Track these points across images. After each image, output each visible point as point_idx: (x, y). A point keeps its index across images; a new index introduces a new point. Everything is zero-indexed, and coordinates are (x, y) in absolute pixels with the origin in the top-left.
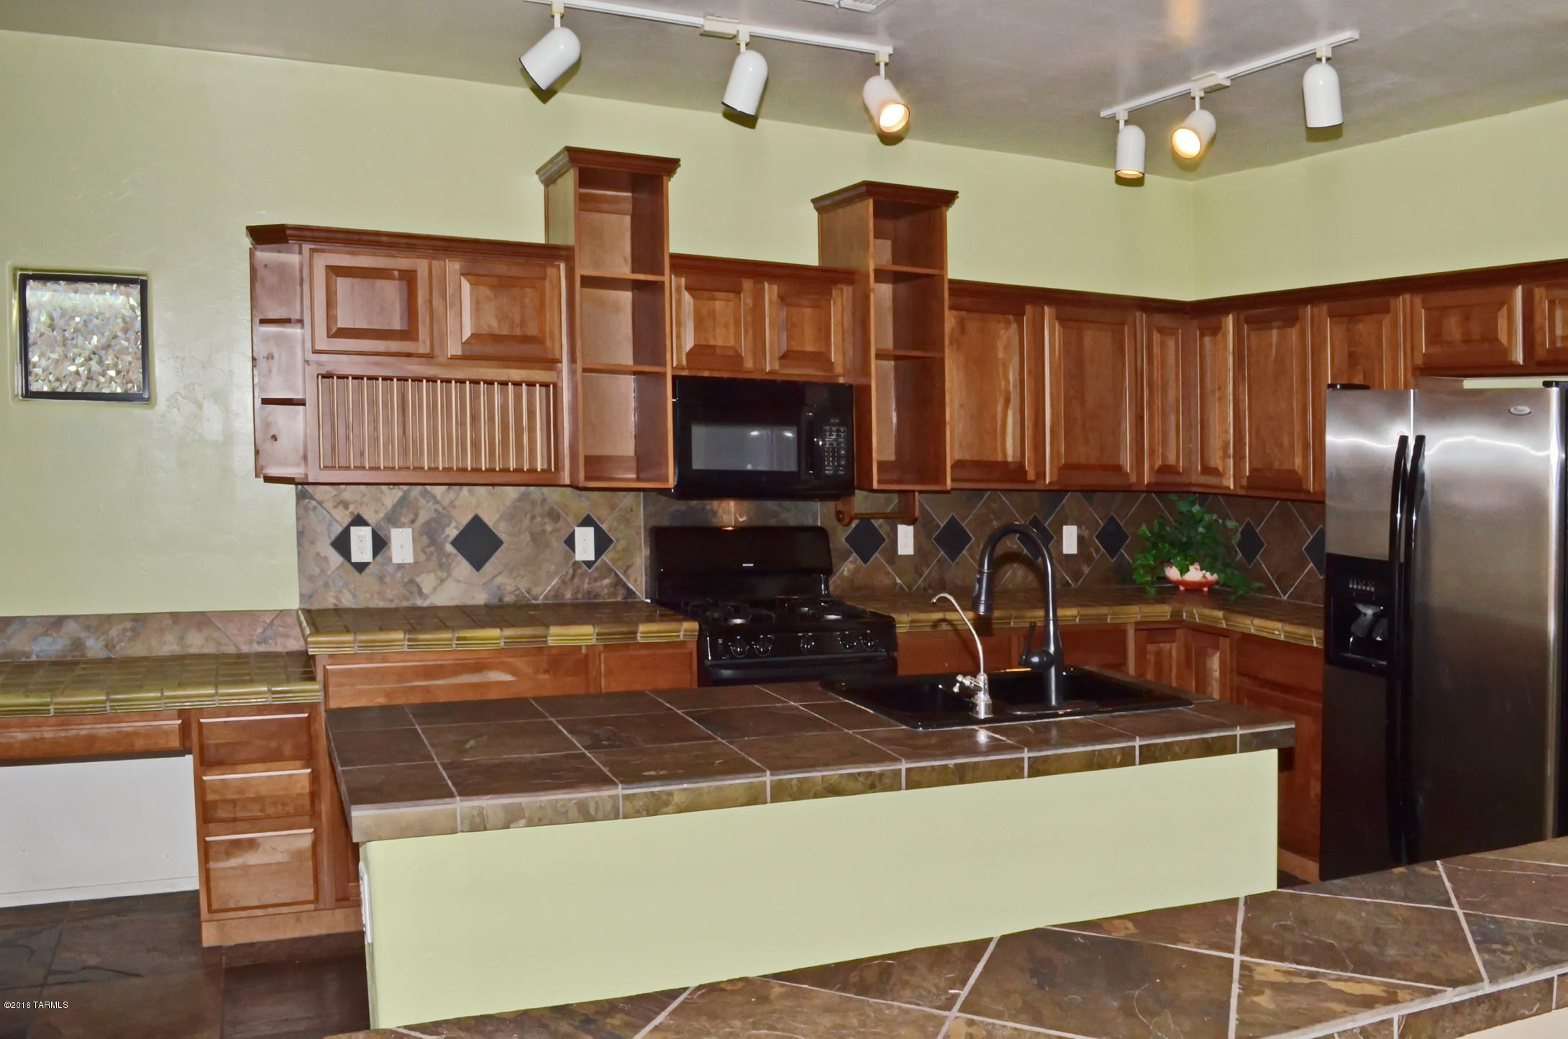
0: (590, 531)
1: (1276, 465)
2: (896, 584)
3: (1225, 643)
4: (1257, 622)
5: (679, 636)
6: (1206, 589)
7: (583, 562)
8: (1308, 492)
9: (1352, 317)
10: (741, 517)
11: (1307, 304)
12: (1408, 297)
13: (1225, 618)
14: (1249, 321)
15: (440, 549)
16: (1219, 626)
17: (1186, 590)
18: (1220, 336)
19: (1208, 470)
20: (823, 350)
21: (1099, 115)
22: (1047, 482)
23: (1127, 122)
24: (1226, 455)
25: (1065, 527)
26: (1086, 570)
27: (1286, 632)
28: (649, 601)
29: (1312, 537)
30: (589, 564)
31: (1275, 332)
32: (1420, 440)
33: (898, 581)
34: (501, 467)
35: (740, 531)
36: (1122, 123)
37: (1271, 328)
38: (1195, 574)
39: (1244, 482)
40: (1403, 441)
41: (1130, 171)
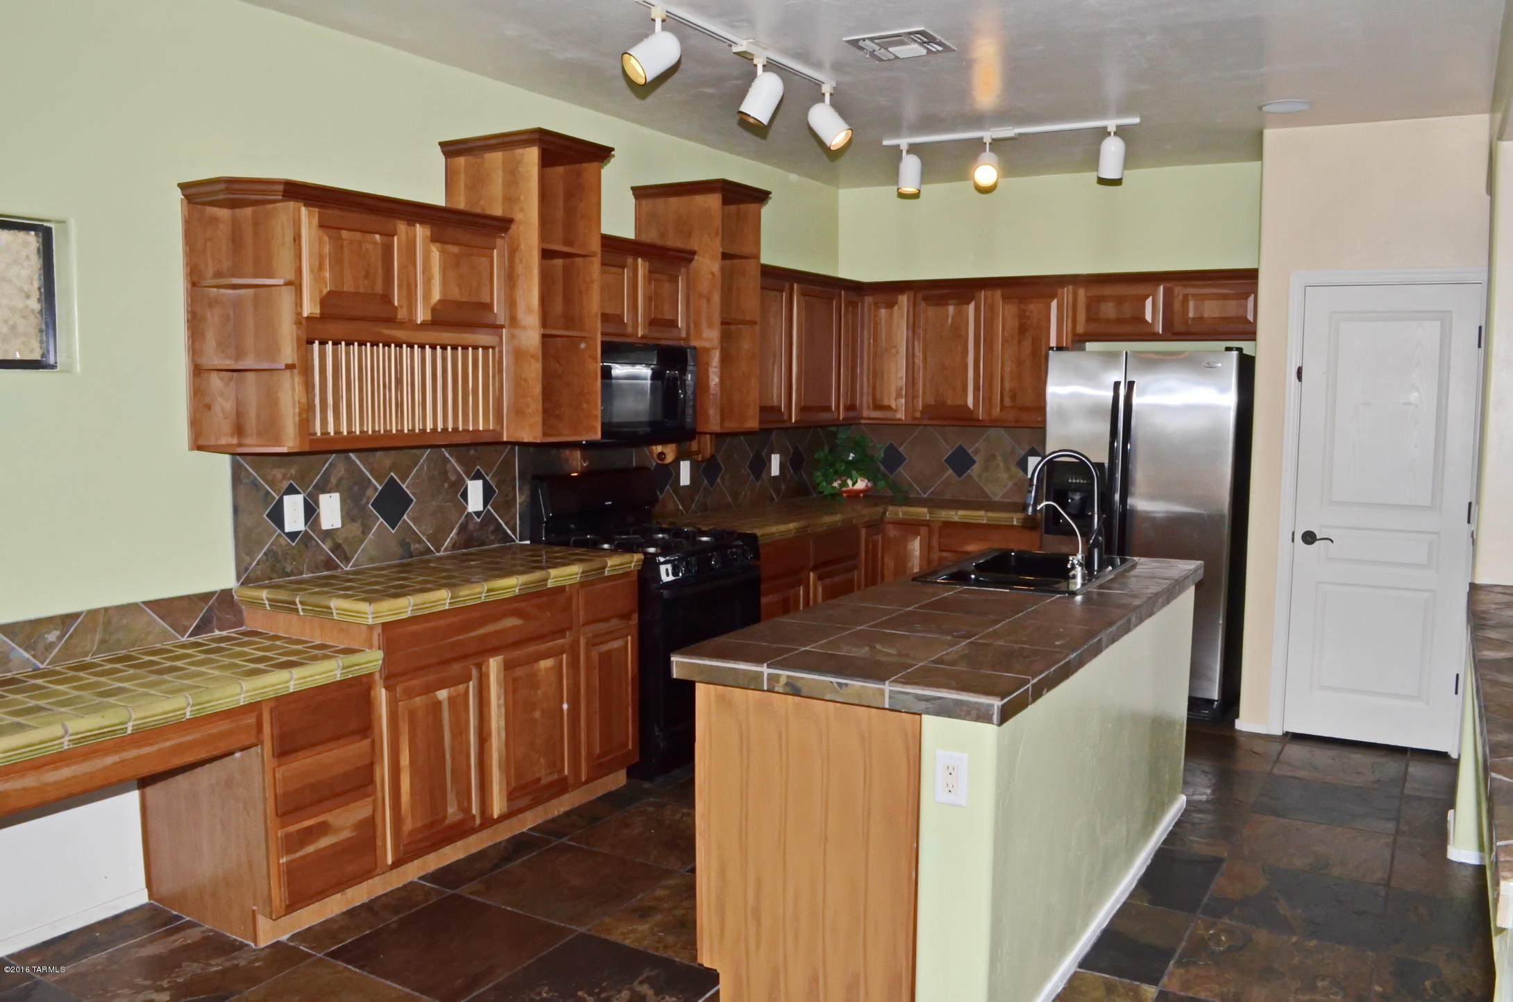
0: (480, 483)
1: (949, 403)
2: (679, 510)
3: (924, 530)
4: (961, 513)
5: (630, 567)
6: (862, 495)
7: (474, 512)
8: (978, 420)
9: (1023, 300)
10: (585, 462)
11: (982, 290)
12: (1070, 287)
13: (930, 513)
14: (926, 299)
15: (364, 508)
16: (924, 518)
17: (848, 496)
18: (896, 308)
19: (878, 407)
20: (675, 318)
21: (882, 143)
22: (793, 421)
23: (908, 152)
24: (898, 396)
25: (773, 455)
26: (783, 487)
27: (988, 517)
28: (528, 542)
29: (951, 452)
30: (478, 514)
31: (951, 309)
32: (1130, 385)
33: (681, 507)
34: (421, 428)
35: (585, 475)
36: (904, 152)
37: (948, 305)
38: (861, 484)
39: (918, 415)
40: (1117, 385)
41: (909, 189)
